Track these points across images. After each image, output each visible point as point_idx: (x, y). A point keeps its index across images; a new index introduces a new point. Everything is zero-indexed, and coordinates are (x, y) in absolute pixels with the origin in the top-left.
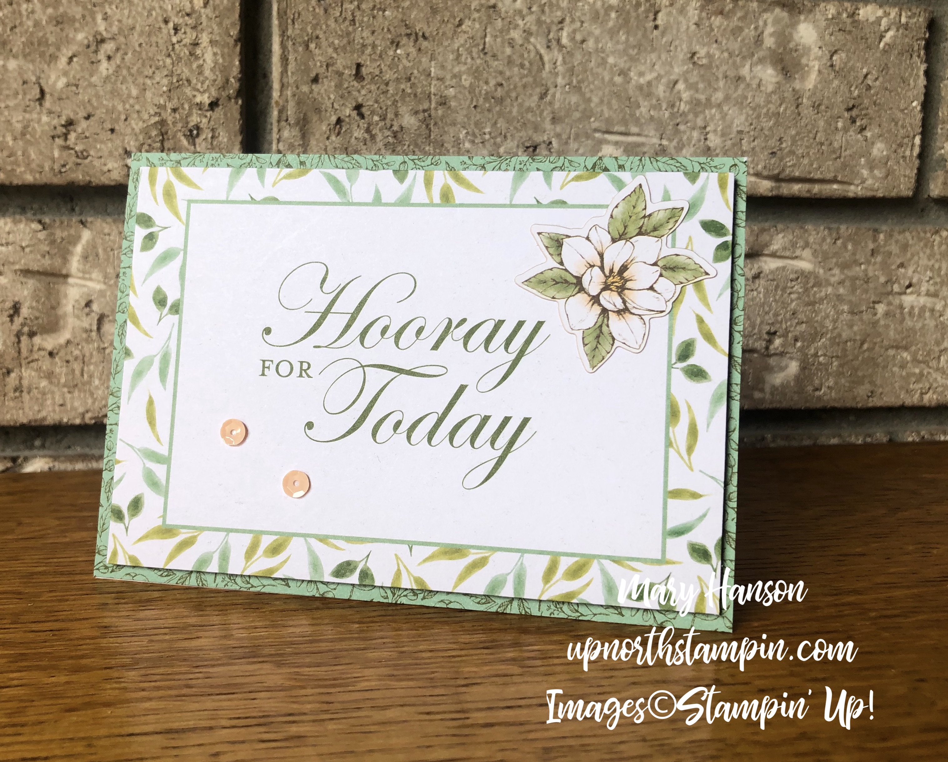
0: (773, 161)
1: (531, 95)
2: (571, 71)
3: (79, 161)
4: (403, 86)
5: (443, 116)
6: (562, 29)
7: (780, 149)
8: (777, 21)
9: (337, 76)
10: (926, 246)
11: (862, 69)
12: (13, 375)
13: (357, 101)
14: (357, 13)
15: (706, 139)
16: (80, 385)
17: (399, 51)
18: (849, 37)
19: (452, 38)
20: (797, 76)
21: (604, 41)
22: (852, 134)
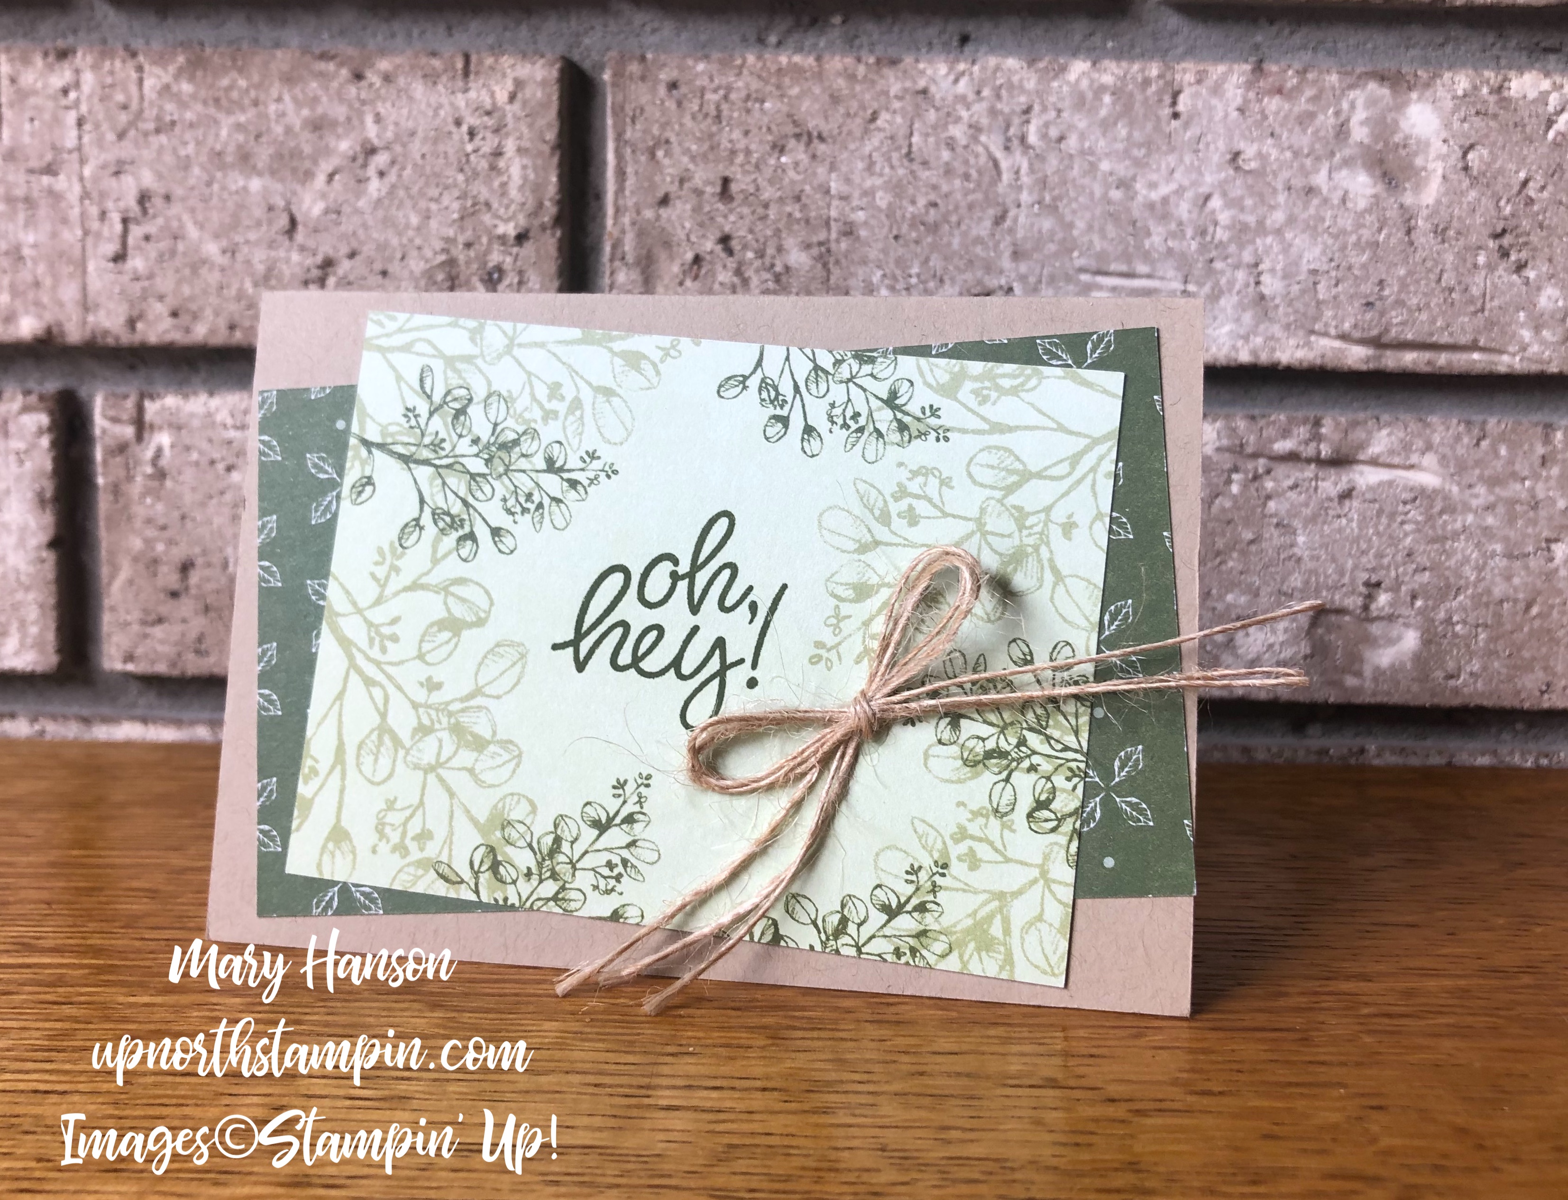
0: (1368, 316)
1: (980, 219)
2: (1043, 183)
4: (788, 209)
5: (848, 251)
6: (1028, 122)
7: (1381, 298)
8: (1371, 102)
9: (694, 196)
11: (1517, 172)
13: (722, 231)
14: (725, 107)
15: (1258, 283)
17: (783, 159)
18: (1492, 124)
19: (862, 138)
20: (1407, 185)
21: (1092, 137)
22: (1503, 275)
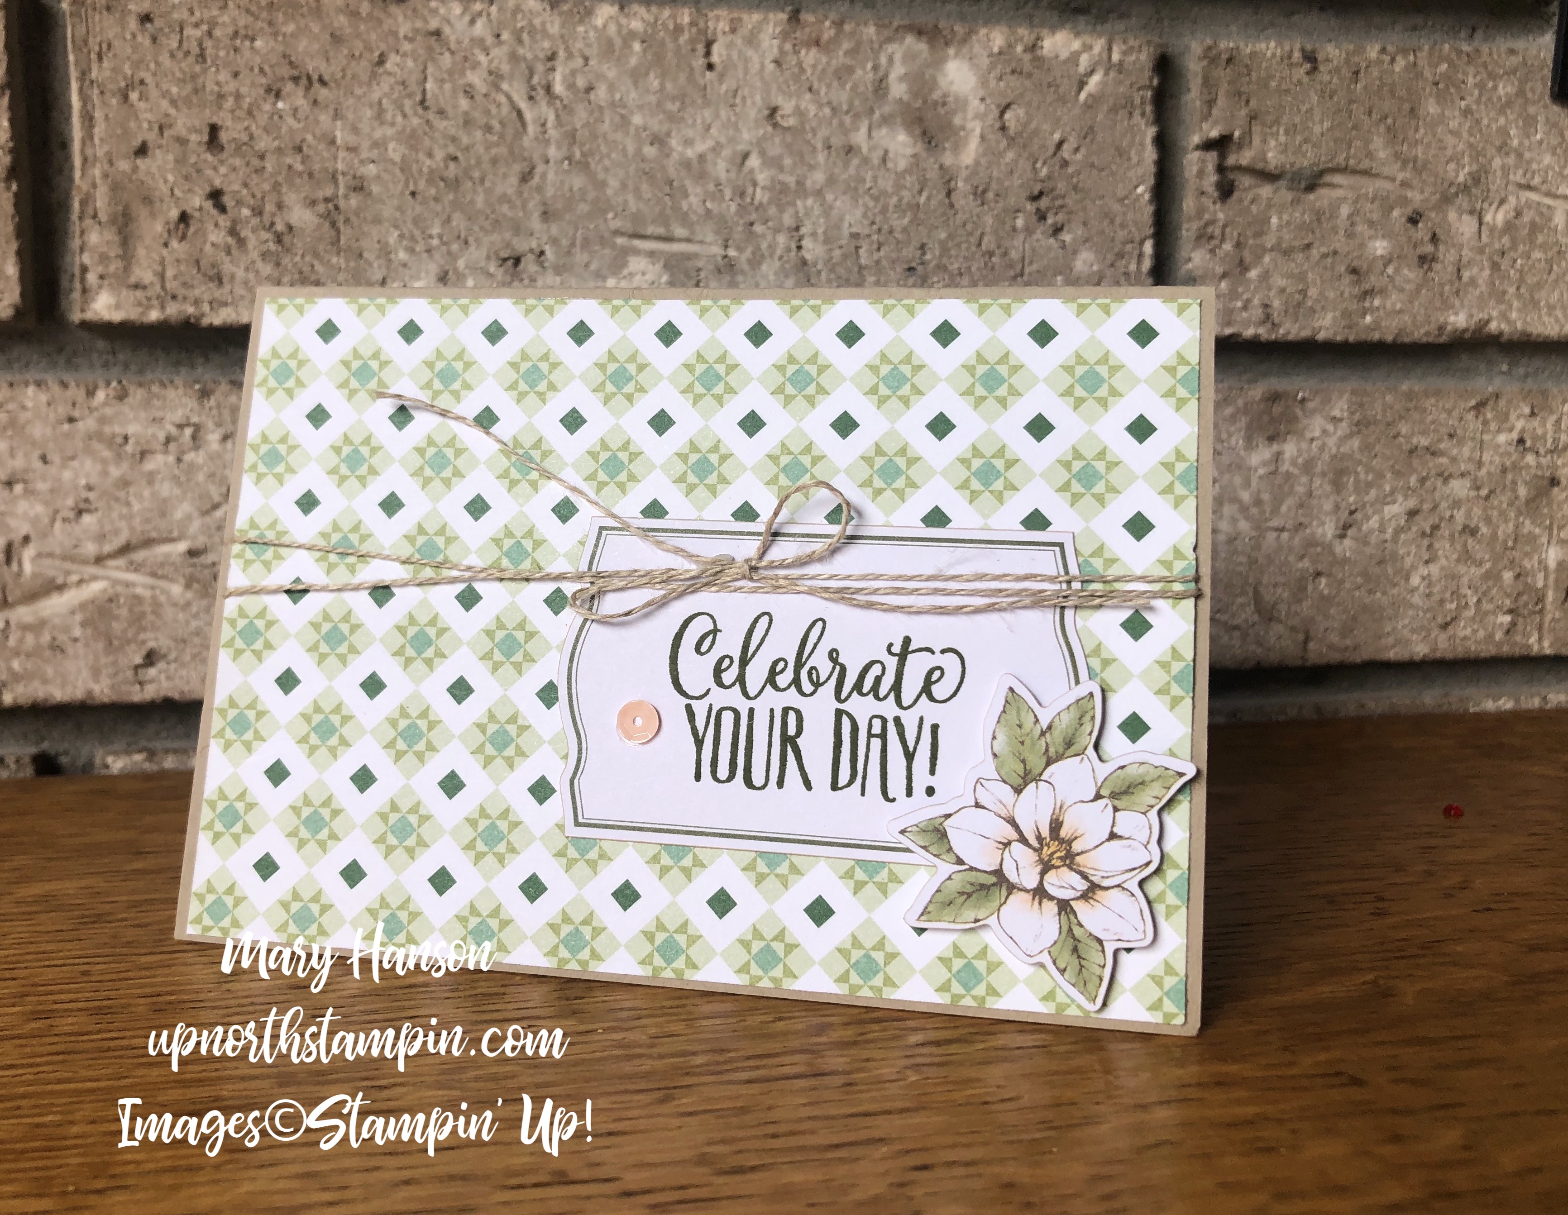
0: (911, 280)
1: (505, 176)
2: (572, 137)
4: (289, 160)
5: (359, 209)
6: (553, 69)
7: (923, 262)
8: (909, 57)
9: (177, 145)
11: (1052, 134)
13: (212, 185)
14: (208, 44)
15: (799, 248)
17: (280, 105)
18: (1027, 83)
19: (369, 84)
20: (947, 145)
21: (623, 89)
22: (1041, 238)
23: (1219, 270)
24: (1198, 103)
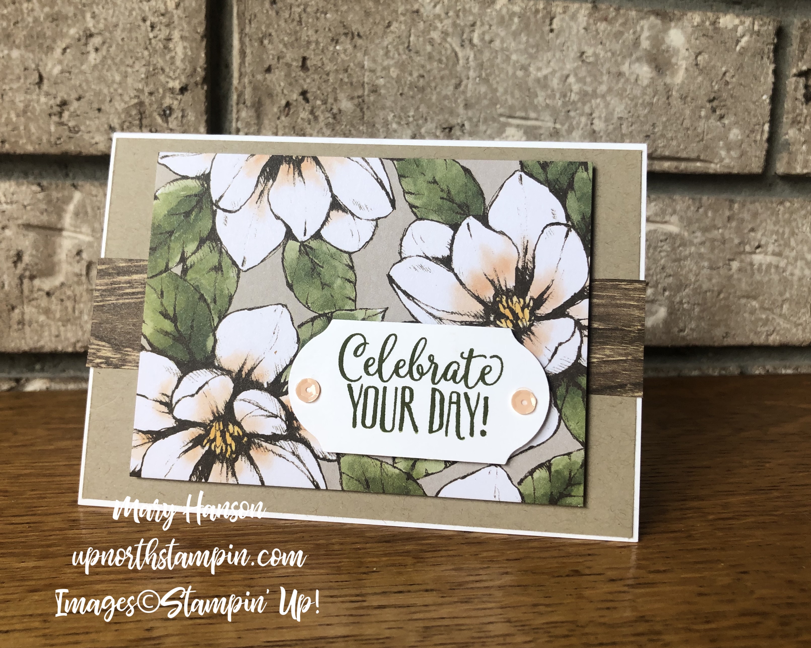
0: (647, 142)
1: (447, 86)
2: (481, 66)
3: (71, 135)
4: (341, 76)
5: (374, 101)
6: (473, 31)
7: (654, 133)
8: (651, 27)
9: (286, 67)
10: (772, 214)
11: (721, 67)
12: (17, 311)
13: (303, 88)
14: (304, 16)
15: (592, 124)
16: (72, 320)
17: (338, 48)
18: (711, 41)
19: (382, 37)
20: (668, 73)
21: (508, 41)
22: (713, 122)
23: (802, 139)
24: (797, 52)
